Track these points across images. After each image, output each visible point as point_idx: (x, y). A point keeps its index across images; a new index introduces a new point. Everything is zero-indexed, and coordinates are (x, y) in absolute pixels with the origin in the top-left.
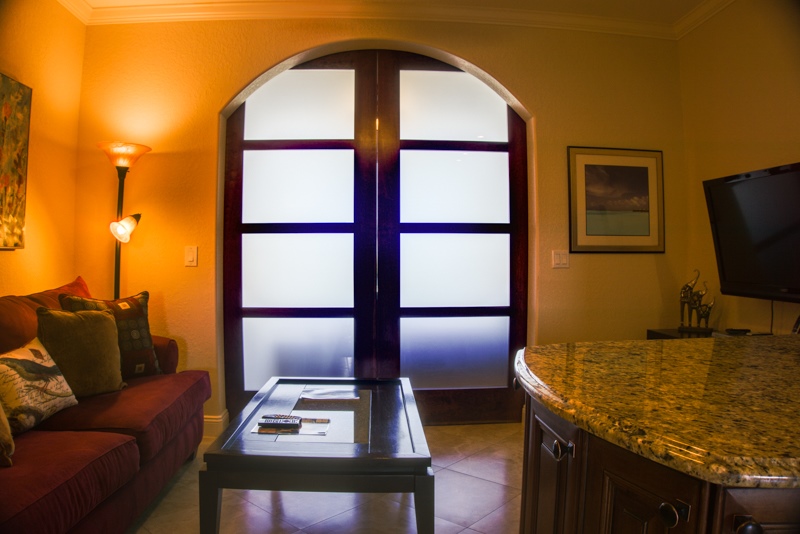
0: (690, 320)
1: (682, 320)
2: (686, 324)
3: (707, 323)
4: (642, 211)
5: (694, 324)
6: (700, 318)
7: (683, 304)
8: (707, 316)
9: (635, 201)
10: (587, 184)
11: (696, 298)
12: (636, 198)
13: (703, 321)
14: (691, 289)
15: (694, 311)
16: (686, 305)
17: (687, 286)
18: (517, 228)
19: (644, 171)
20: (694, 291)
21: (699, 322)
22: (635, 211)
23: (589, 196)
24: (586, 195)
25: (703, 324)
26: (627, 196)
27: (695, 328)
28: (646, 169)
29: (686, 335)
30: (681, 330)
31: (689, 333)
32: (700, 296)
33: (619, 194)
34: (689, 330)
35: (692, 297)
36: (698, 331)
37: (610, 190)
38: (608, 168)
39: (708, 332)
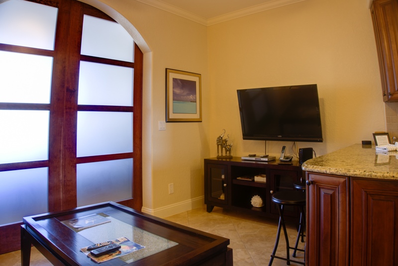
0: (222, 153)
1: (218, 153)
2: (220, 155)
3: (230, 153)
5: (224, 154)
6: (227, 151)
7: (218, 145)
8: (230, 150)
9: (191, 97)
10: (173, 88)
11: (224, 142)
13: (228, 152)
14: (222, 138)
15: (224, 148)
16: (220, 146)
17: (220, 137)
18: (136, 109)
20: (223, 139)
21: (226, 153)
23: (174, 94)
24: (173, 93)
25: (228, 154)
26: (189, 95)
27: (224, 156)
28: (195, 82)
29: (221, 160)
30: (218, 157)
31: (222, 159)
32: (226, 141)
33: (185, 93)
34: (222, 157)
35: (223, 142)
36: (226, 158)
37: (182, 91)
38: (181, 80)
39: (231, 158)
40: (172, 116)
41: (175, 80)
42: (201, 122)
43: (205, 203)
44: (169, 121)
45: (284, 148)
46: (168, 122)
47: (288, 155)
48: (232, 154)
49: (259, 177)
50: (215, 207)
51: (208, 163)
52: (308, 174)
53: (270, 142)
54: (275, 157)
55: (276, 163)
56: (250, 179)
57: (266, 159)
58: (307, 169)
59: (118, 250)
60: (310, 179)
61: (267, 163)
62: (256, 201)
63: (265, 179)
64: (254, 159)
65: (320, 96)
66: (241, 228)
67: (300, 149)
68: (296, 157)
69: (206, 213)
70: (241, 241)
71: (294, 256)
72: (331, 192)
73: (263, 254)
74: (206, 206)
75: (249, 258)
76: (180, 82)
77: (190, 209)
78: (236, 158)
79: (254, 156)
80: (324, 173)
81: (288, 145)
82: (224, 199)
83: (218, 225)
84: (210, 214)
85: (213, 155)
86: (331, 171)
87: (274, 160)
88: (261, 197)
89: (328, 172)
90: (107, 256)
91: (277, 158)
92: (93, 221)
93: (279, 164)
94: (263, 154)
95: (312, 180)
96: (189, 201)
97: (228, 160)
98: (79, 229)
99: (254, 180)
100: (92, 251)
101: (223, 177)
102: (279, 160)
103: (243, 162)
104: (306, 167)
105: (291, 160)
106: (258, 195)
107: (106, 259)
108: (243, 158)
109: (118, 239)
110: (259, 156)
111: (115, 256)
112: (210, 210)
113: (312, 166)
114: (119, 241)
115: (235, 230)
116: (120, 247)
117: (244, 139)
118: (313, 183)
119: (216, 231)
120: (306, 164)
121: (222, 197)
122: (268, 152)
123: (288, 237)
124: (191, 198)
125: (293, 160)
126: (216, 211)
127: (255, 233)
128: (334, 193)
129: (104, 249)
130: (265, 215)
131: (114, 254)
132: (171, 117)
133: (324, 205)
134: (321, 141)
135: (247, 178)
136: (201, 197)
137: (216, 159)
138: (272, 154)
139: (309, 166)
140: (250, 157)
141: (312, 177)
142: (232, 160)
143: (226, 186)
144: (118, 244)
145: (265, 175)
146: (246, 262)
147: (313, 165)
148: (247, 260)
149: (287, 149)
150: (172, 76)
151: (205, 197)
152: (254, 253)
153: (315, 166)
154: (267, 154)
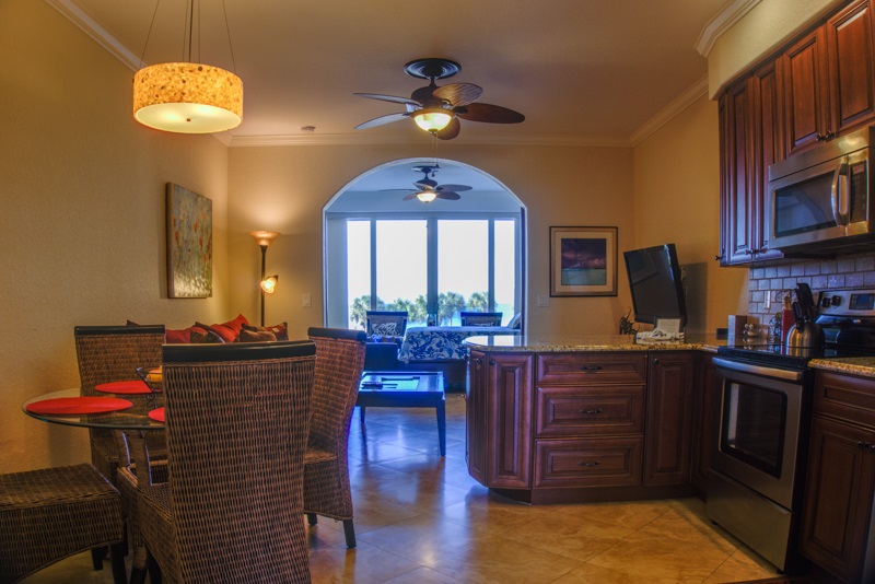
4: (601, 268)
10: (562, 251)
11: (628, 325)
12: (597, 260)
14: (625, 319)
17: (623, 317)
19: (604, 241)
20: (628, 321)
22: (595, 268)
23: (563, 259)
26: (592, 259)
33: (585, 258)
37: (579, 255)
38: (576, 240)
40: (561, 289)
41: (565, 241)
42: (616, 296)
44: (555, 295)
46: (553, 297)
76: (574, 243)
132: (558, 291)
150: (561, 236)
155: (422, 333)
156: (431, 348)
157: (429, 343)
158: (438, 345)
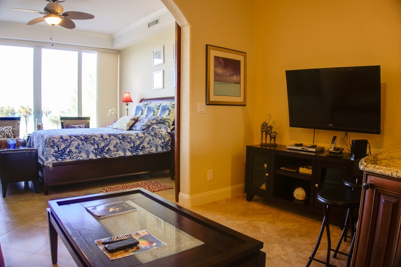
0: (266, 140)
1: (262, 140)
2: (264, 142)
3: (274, 141)
4: (238, 83)
5: (268, 142)
6: (271, 138)
7: (262, 132)
8: (275, 138)
9: (235, 78)
10: (215, 67)
11: (269, 129)
12: (235, 76)
13: (273, 140)
14: (267, 124)
15: (268, 135)
16: (264, 132)
17: (265, 123)
19: (239, 62)
20: (268, 125)
21: (271, 141)
22: (235, 83)
23: (216, 74)
24: (214, 73)
25: (272, 142)
26: (232, 75)
27: (268, 144)
28: (240, 61)
29: (264, 147)
30: (262, 145)
31: (266, 146)
32: (271, 128)
33: (228, 74)
34: (266, 145)
35: (267, 128)
36: (270, 145)
37: (225, 71)
38: (224, 59)
39: (275, 145)
40: (213, 98)
41: (216, 58)
42: (245, 105)
43: (245, 192)
44: (209, 103)
45: (334, 138)
46: (208, 105)
47: (338, 146)
48: (277, 142)
49: (304, 168)
50: (255, 196)
51: (250, 150)
52: (367, 175)
53: (320, 130)
54: (324, 148)
55: (325, 154)
56: (294, 169)
57: (314, 150)
58: (366, 169)
59: (136, 246)
60: (368, 182)
61: (314, 154)
62: (299, 193)
63: (311, 170)
64: (300, 148)
65: (382, 81)
66: (281, 221)
67: (353, 141)
68: (347, 149)
69: (246, 202)
70: (280, 235)
71: (335, 257)
72: (394, 200)
73: (301, 252)
74: (246, 194)
75: (285, 255)
76: (222, 61)
77: (229, 196)
78: (281, 146)
79: (301, 145)
80: (388, 176)
81: (340, 135)
82: (265, 189)
83: (257, 216)
84: (249, 203)
85: (257, 142)
86: (398, 175)
87: (322, 150)
88: (304, 189)
89: (394, 175)
90: (123, 251)
91: (326, 149)
92: (118, 209)
93: (328, 156)
94: (311, 144)
95: (371, 183)
96: (229, 189)
97: (272, 148)
98: (101, 217)
99: (298, 172)
100: (106, 246)
101: (266, 166)
102: (328, 151)
103: (288, 151)
104: (366, 166)
105: (341, 152)
106: (302, 188)
107: (120, 256)
108: (288, 147)
109: (139, 232)
110: (306, 146)
111: (130, 253)
112: (249, 199)
113: (373, 166)
114: (139, 235)
115: (274, 223)
116: (138, 243)
117: (291, 126)
118: (372, 186)
119: (254, 222)
120: (365, 161)
121: (264, 187)
122: (317, 142)
123: (331, 235)
124: (232, 185)
125: (343, 152)
126: (256, 201)
127: (295, 227)
128: (398, 202)
129: (120, 244)
130: (307, 209)
131: (130, 250)
132: (211, 100)
133: (383, 215)
134: (379, 133)
135: (291, 169)
136: (242, 185)
137: (260, 147)
138: (320, 145)
139: (370, 165)
140: (296, 146)
141: (371, 179)
142: (277, 149)
143: (268, 176)
144: (137, 238)
145: (311, 167)
146: (282, 259)
147: (374, 164)
148: (283, 257)
149: (338, 140)
150: (213, 53)
151: (245, 184)
152: (291, 249)
153: (377, 167)
154: (315, 144)
155: (62, 138)
156: (70, 151)
157: (69, 146)
158: (77, 148)
